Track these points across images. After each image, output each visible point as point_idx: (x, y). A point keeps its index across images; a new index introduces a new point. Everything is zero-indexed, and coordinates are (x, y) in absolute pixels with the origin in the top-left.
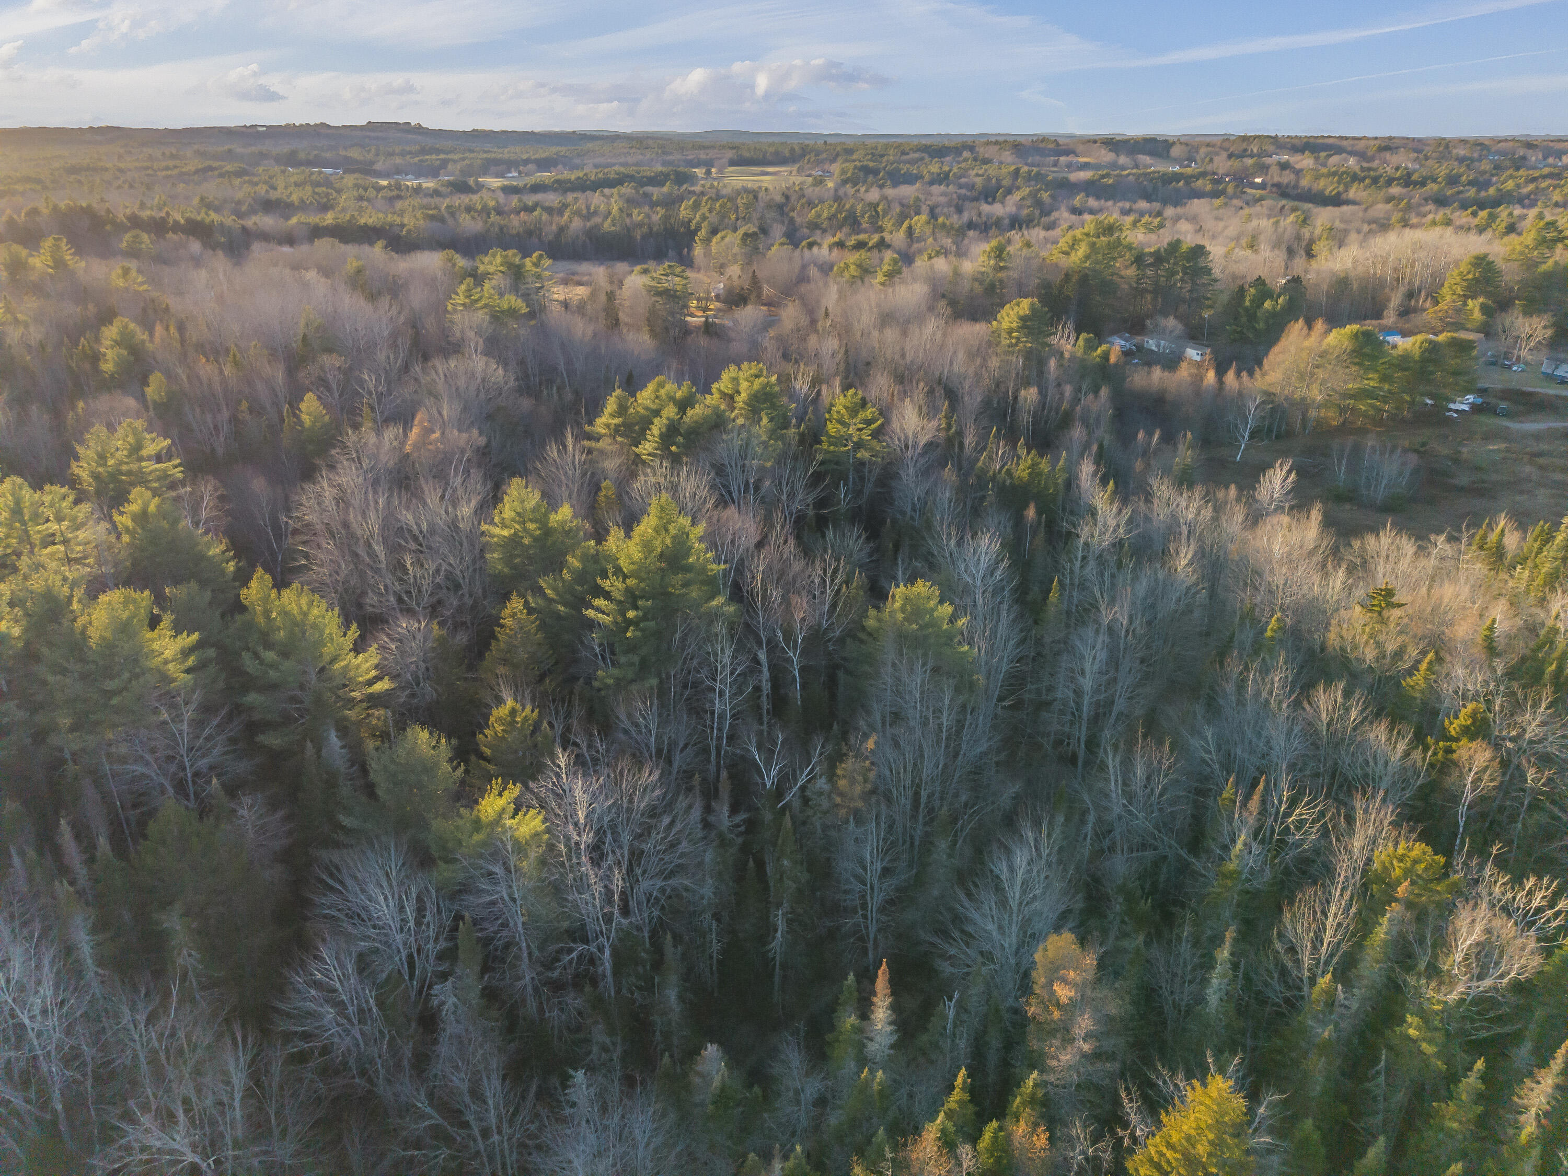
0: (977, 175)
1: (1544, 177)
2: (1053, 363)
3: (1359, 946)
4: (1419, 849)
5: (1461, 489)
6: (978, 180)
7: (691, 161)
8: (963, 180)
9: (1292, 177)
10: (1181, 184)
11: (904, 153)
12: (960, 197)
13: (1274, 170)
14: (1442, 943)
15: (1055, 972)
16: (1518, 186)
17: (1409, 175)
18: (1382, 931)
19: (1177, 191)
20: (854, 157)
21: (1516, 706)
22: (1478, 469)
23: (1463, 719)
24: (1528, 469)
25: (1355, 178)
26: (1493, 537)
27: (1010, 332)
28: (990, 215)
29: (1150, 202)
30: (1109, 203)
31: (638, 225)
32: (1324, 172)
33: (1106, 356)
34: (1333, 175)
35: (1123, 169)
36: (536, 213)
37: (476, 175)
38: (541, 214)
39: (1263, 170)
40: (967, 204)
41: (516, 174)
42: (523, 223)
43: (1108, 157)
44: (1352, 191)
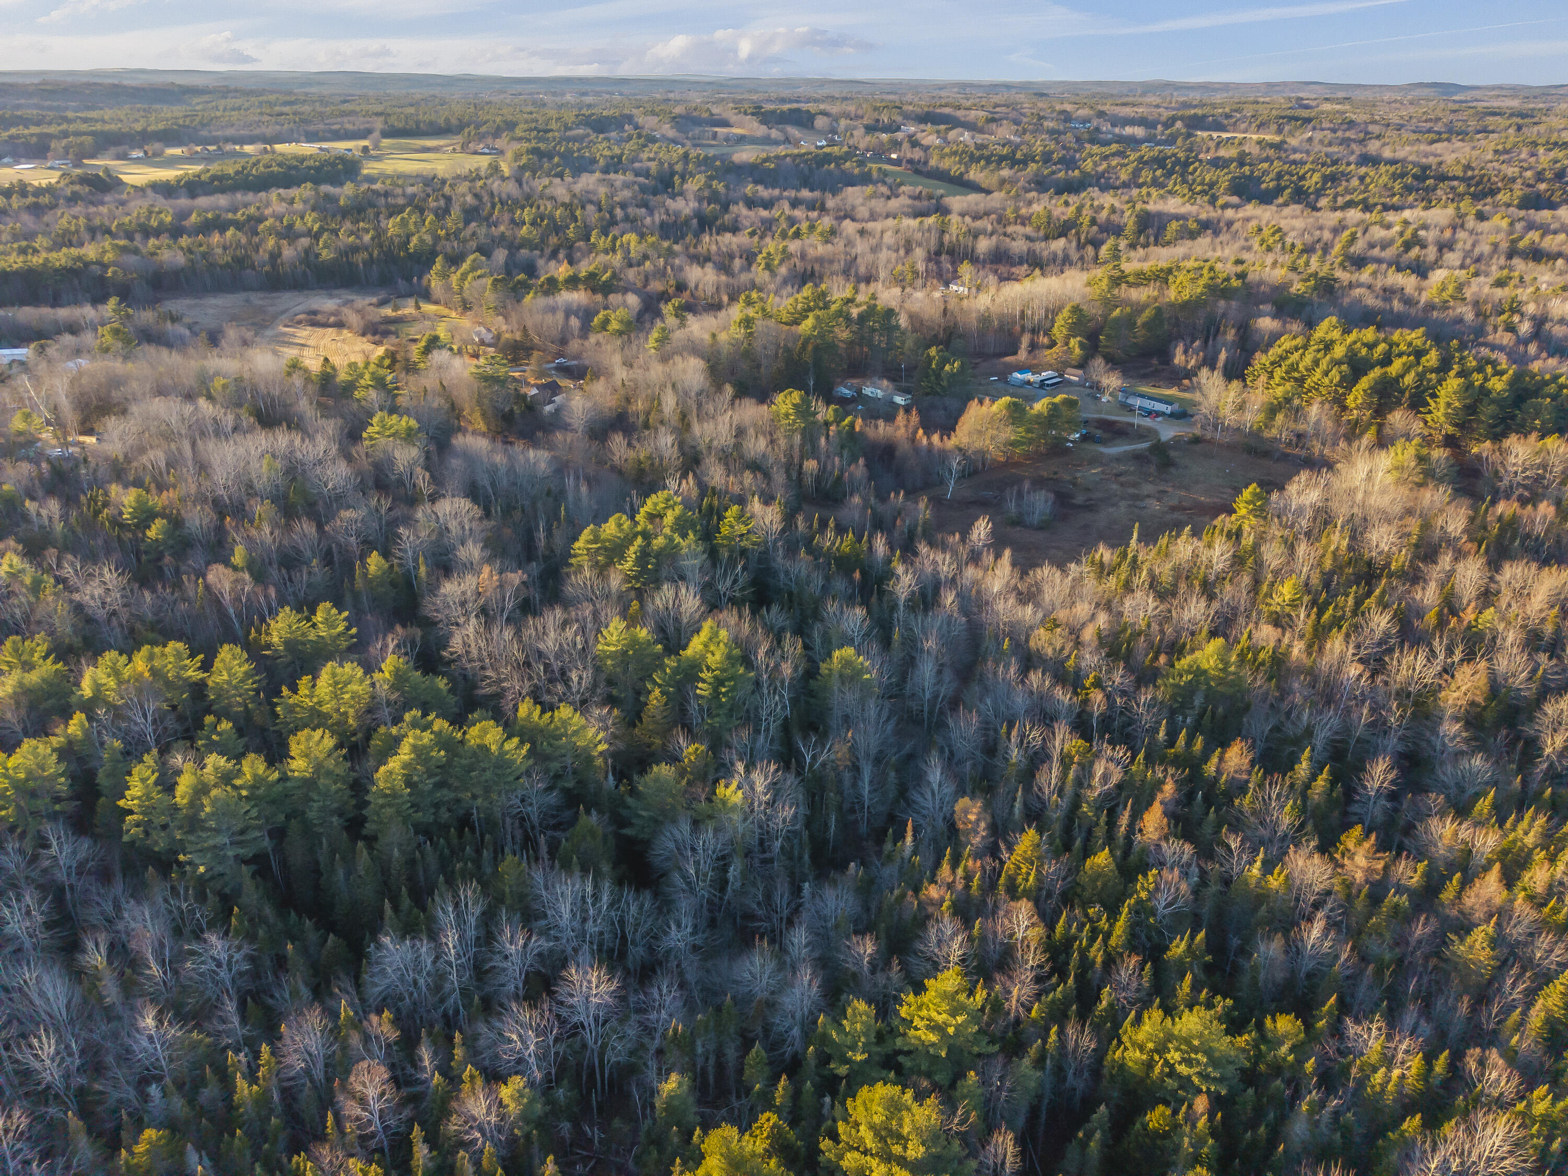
0: (650, 159)
1: (1114, 155)
2: (823, 441)
3: (1064, 783)
4: (1080, 742)
5: (1079, 506)
6: (653, 166)
8: (637, 165)
9: (922, 154)
10: (832, 166)
11: (567, 128)
12: (643, 189)
13: (906, 145)
14: (1091, 776)
15: (966, 812)
16: (1096, 164)
17: (1014, 153)
18: (1071, 775)
19: (830, 172)
20: (519, 132)
21: (1109, 671)
22: (1088, 490)
23: (1091, 680)
24: (1115, 486)
25: (974, 159)
26: (1098, 557)
27: (787, 415)
28: (677, 214)
29: (812, 190)
30: (777, 192)
31: (354, 249)
32: (947, 150)
33: (852, 425)
34: (955, 153)
35: (776, 143)
36: (229, 233)
37: (93, 156)
38: (234, 235)
39: (896, 145)
40: (653, 200)
41: (141, 154)
42: (225, 248)
43: (761, 130)
44: (972, 173)
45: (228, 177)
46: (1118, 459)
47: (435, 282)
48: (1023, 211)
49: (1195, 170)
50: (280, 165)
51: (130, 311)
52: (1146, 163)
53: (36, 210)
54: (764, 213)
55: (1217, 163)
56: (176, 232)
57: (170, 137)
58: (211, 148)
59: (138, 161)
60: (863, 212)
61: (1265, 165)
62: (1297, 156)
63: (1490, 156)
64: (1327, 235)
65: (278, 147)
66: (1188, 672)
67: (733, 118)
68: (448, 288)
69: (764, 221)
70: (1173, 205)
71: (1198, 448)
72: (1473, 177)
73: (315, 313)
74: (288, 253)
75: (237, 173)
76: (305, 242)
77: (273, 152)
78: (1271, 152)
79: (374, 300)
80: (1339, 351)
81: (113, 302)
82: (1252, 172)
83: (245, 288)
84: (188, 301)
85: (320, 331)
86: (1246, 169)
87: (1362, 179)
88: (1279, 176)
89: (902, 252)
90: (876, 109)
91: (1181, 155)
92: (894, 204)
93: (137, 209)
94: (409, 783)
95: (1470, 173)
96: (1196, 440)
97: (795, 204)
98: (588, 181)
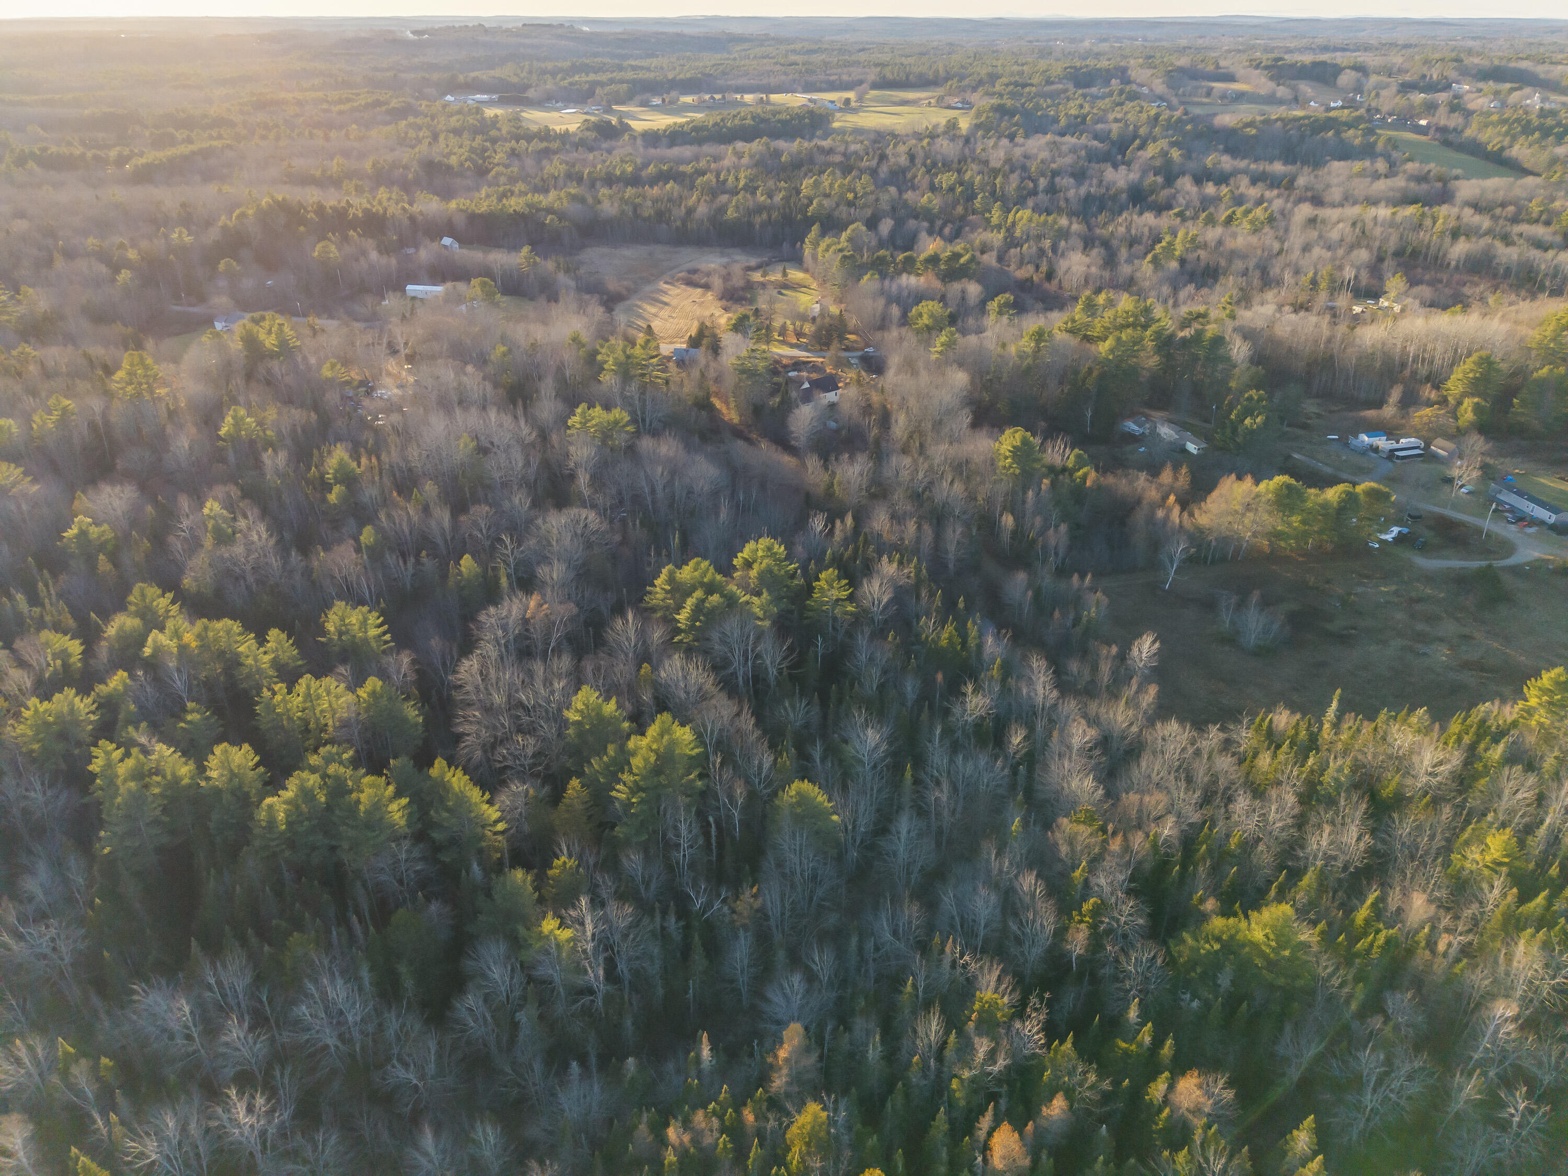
0: (1116, 120)
5: (1331, 634)
6: (1115, 127)
7: (833, 82)
8: (1100, 126)
9: (1461, 120)
10: (1330, 134)
11: (1049, 82)
12: (1090, 155)
13: (1442, 111)
19: (1324, 142)
20: (997, 86)
22: (1359, 613)
24: (1400, 616)
25: (1527, 129)
26: (1266, 722)
27: (1005, 457)
28: (1110, 186)
29: (1288, 163)
30: (1243, 164)
31: (760, 209)
32: (1497, 117)
34: (1503, 122)
35: (1281, 102)
36: (669, 186)
37: (622, 103)
38: (673, 188)
39: (1430, 108)
40: (1093, 169)
41: (660, 102)
42: (656, 201)
43: (1267, 87)
44: (1516, 147)
46: (1429, 578)
47: (807, 249)
51: (538, 259)
53: (542, 154)
54: (1211, 190)
56: (628, 182)
57: (689, 86)
58: (718, 97)
59: (656, 108)
60: (1335, 194)
65: (774, 97)
66: (1218, 939)
67: (1240, 72)
68: (816, 258)
73: (694, 271)
74: (703, 209)
75: (716, 124)
76: (723, 199)
77: (768, 102)
79: (753, 262)
81: (526, 250)
83: (657, 241)
84: (605, 250)
85: (690, 290)
90: (1426, 62)
92: (1382, 185)
93: (617, 157)
97: (1257, 179)
98: (1034, 144)
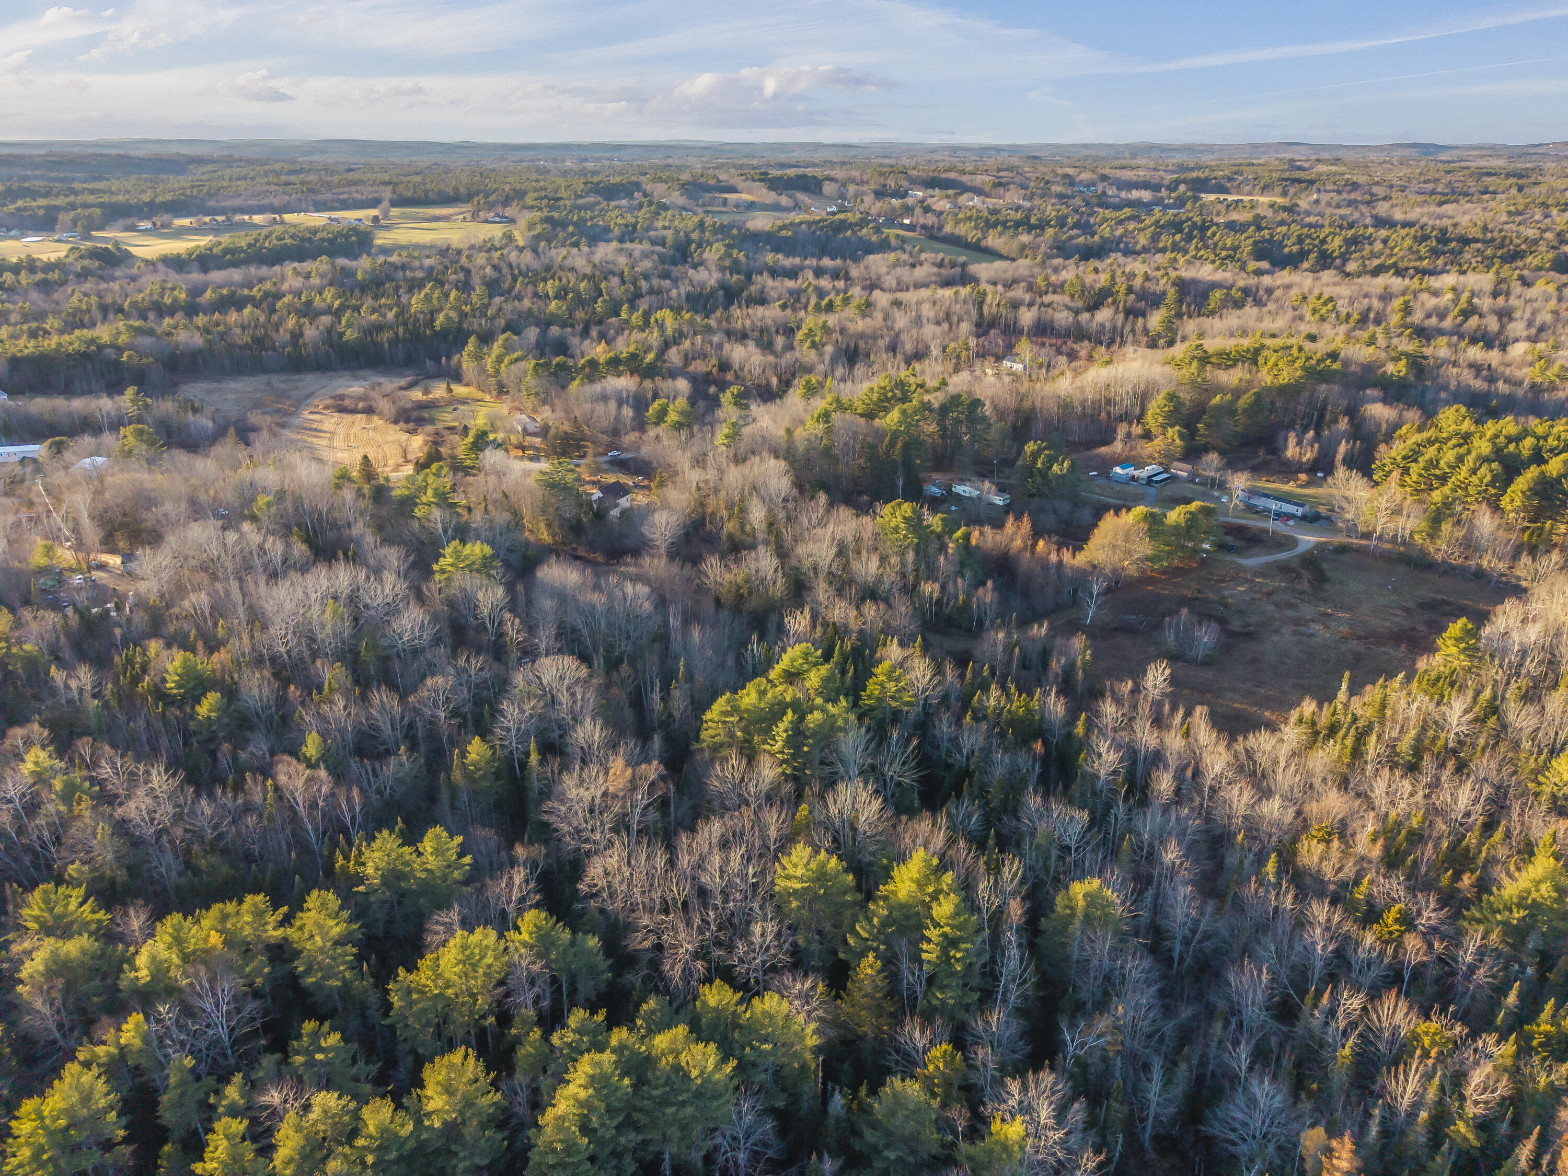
0: (665, 228)
1: (1128, 219)
2: (942, 559)
5: (1241, 634)
6: (669, 234)
8: (652, 233)
9: (935, 219)
10: (849, 233)
11: (578, 197)
12: (663, 259)
13: (918, 211)
16: (1112, 230)
17: (1028, 218)
19: (847, 240)
20: (529, 200)
22: (1241, 612)
24: (1270, 608)
25: (990, 225)
26: (1305, 713)
27: (896, 529)
28: (703, 285)
29: (832, 259)
30: (797, 261)
31: (379, 328)
32: (961, 216)
33: (967, 537)
34: (970, 219)
35: (787, 209)
36: (247, 311)
37: (101, 228)
38: (252, 313)
39: (908, 210)
40: (677, 271)
41: (149, 225)
42: (243, 327)
43: (771, 197)
44: (990, 239)
45: (239, 250)
46: (1263, 573)
47: (467, 365)
48: (1053, 278)
49: (1214, 234)
50: (292, 237)
51: (149, 400)
52: (1162, 227)
53: (45, 287)
54: (790, 284)
55: (1232, 226)
56: (191, 310)
57: (178, 207)
58: (220, 218)
59: (145, 232)
60: (889, 281)
61: (1285, 229)
62: (1312, 219)
63: (1504, 218)
64: (1376, 304)
65: (288, 217)
66: (1517, 905)
67: (741, 185)
68: (482, 370)
69: (792, 292)
70: (1206, 272)
71: (1346, 558)
72: (1493, 240)
73: (342, 397)
74: (310, 333)
75: (250, 246)
76: (326, 320)
77: (283, 222)
78: (1285, 215)
79: (403, 382)
80: (1482, 446)
81: (130, 391)
82: (1272, 236)
83: (266, 370)
84: (207, 386)
85: (348, 418)
86: (1266, 233)
87: (1385, 241)
88: (1300, 240)
89: (946, 326)
90: (881, 174)
91: (1197, 219)
92: (920, 273)
93: (150, 285)
94: (585, 1129)
95: (1489, 235)
96: (1343, 549)
97: (819, 272)
98: (605, 251)
